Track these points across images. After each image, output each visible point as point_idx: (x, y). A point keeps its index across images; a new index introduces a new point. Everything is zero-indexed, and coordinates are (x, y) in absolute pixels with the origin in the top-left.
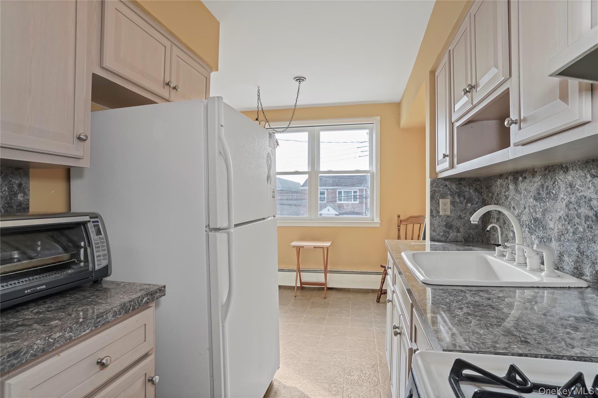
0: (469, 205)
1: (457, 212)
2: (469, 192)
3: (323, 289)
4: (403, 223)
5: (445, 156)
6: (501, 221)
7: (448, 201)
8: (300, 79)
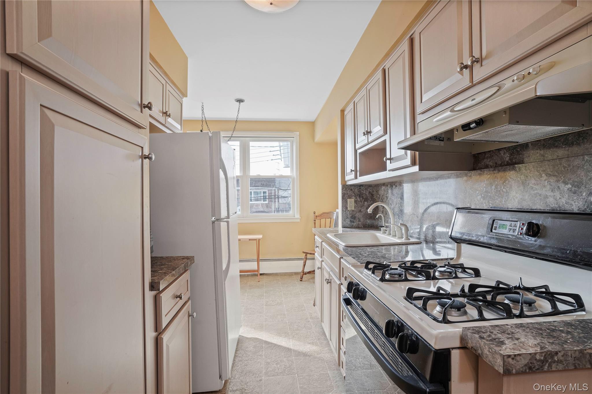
0: (366, 203)
1: (359, 207)
2: (366, 194)
3: (257, 275)
4: (318, 218)
5: (352, 171)
6: (384, 212)
7: (353, 200)
8: (240, 101)
